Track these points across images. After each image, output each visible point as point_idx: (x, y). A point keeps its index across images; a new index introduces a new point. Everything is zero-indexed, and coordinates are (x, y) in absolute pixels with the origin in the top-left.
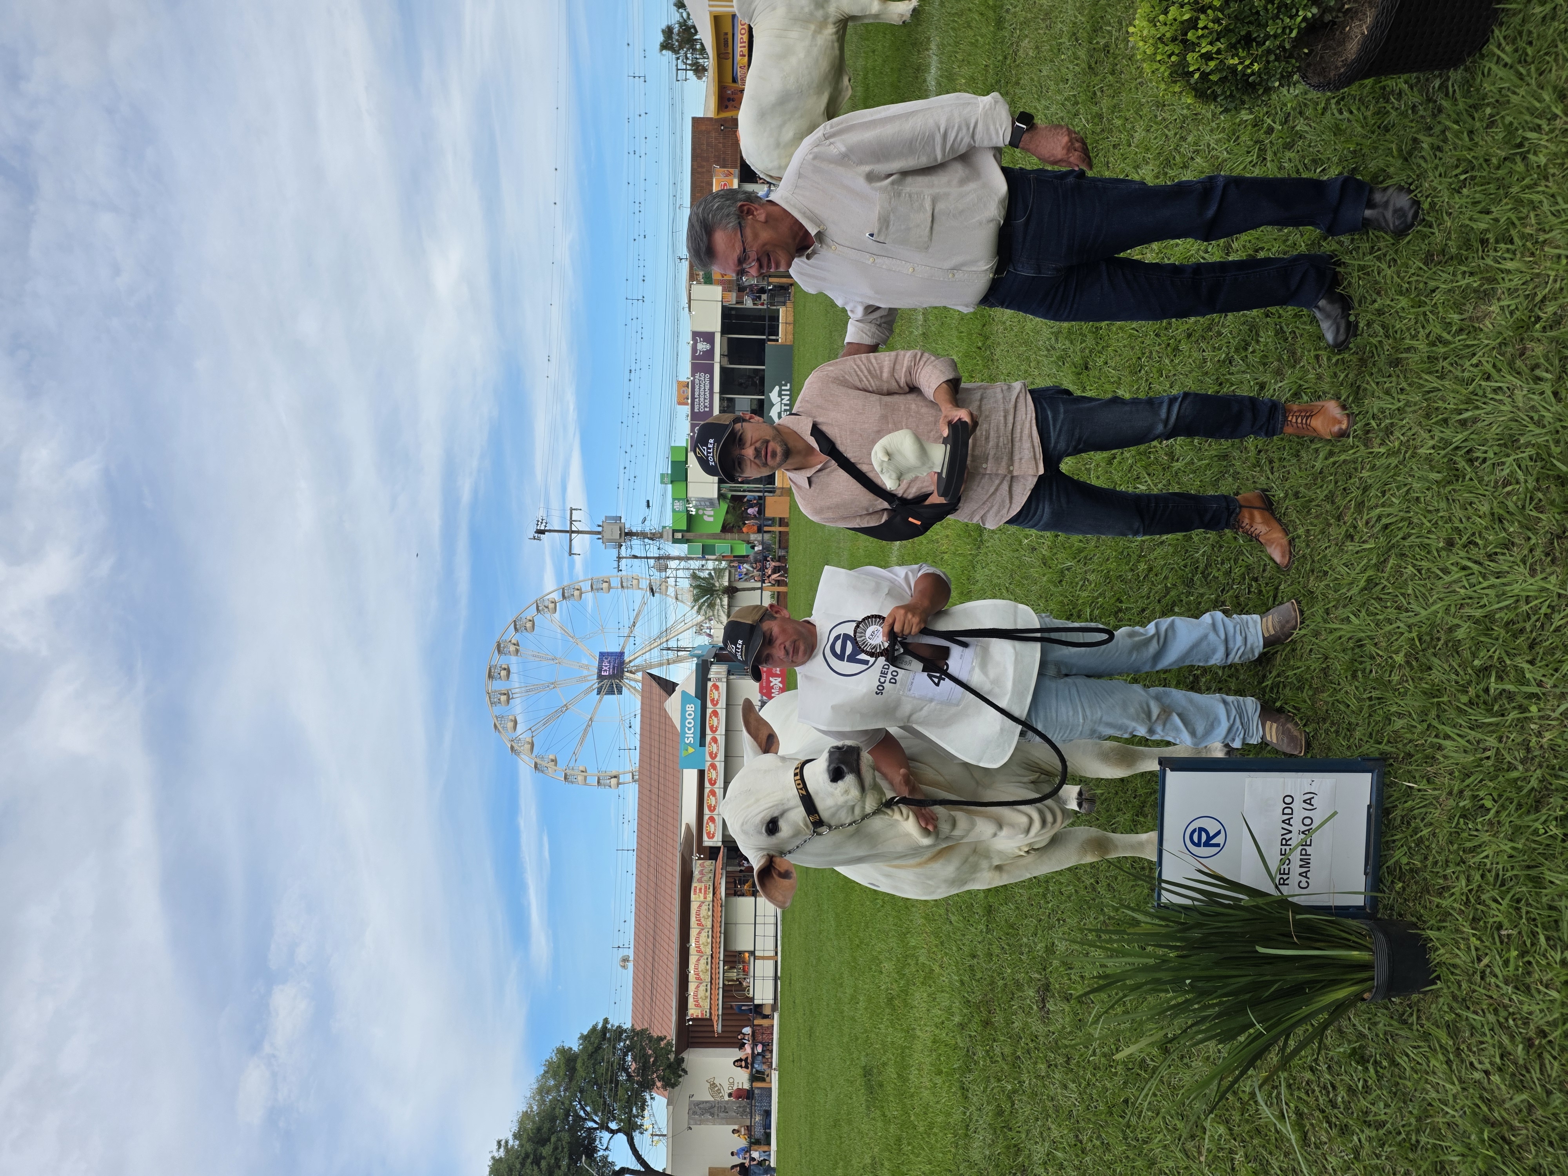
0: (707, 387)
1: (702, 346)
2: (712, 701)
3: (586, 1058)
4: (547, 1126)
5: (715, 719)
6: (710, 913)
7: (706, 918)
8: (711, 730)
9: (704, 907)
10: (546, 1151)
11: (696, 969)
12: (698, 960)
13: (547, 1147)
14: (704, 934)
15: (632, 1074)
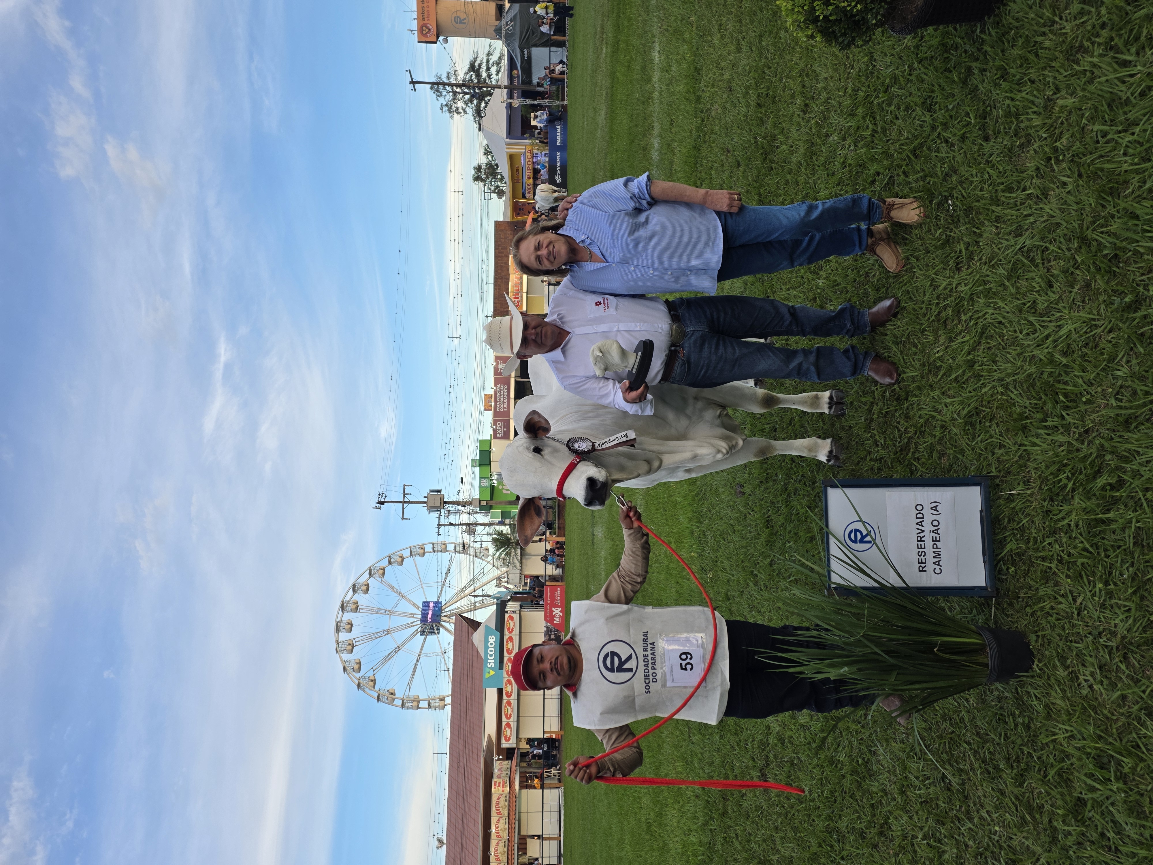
0: (506, 394)
1: (502, 367)
2: (509, 629)
5: (511, 644)
6: (507, 804)
7: (504, 808)
8: (508, 652)
9: (502, 799)
11: (496, 851)
12: (498, 843)
14: (502, 821)
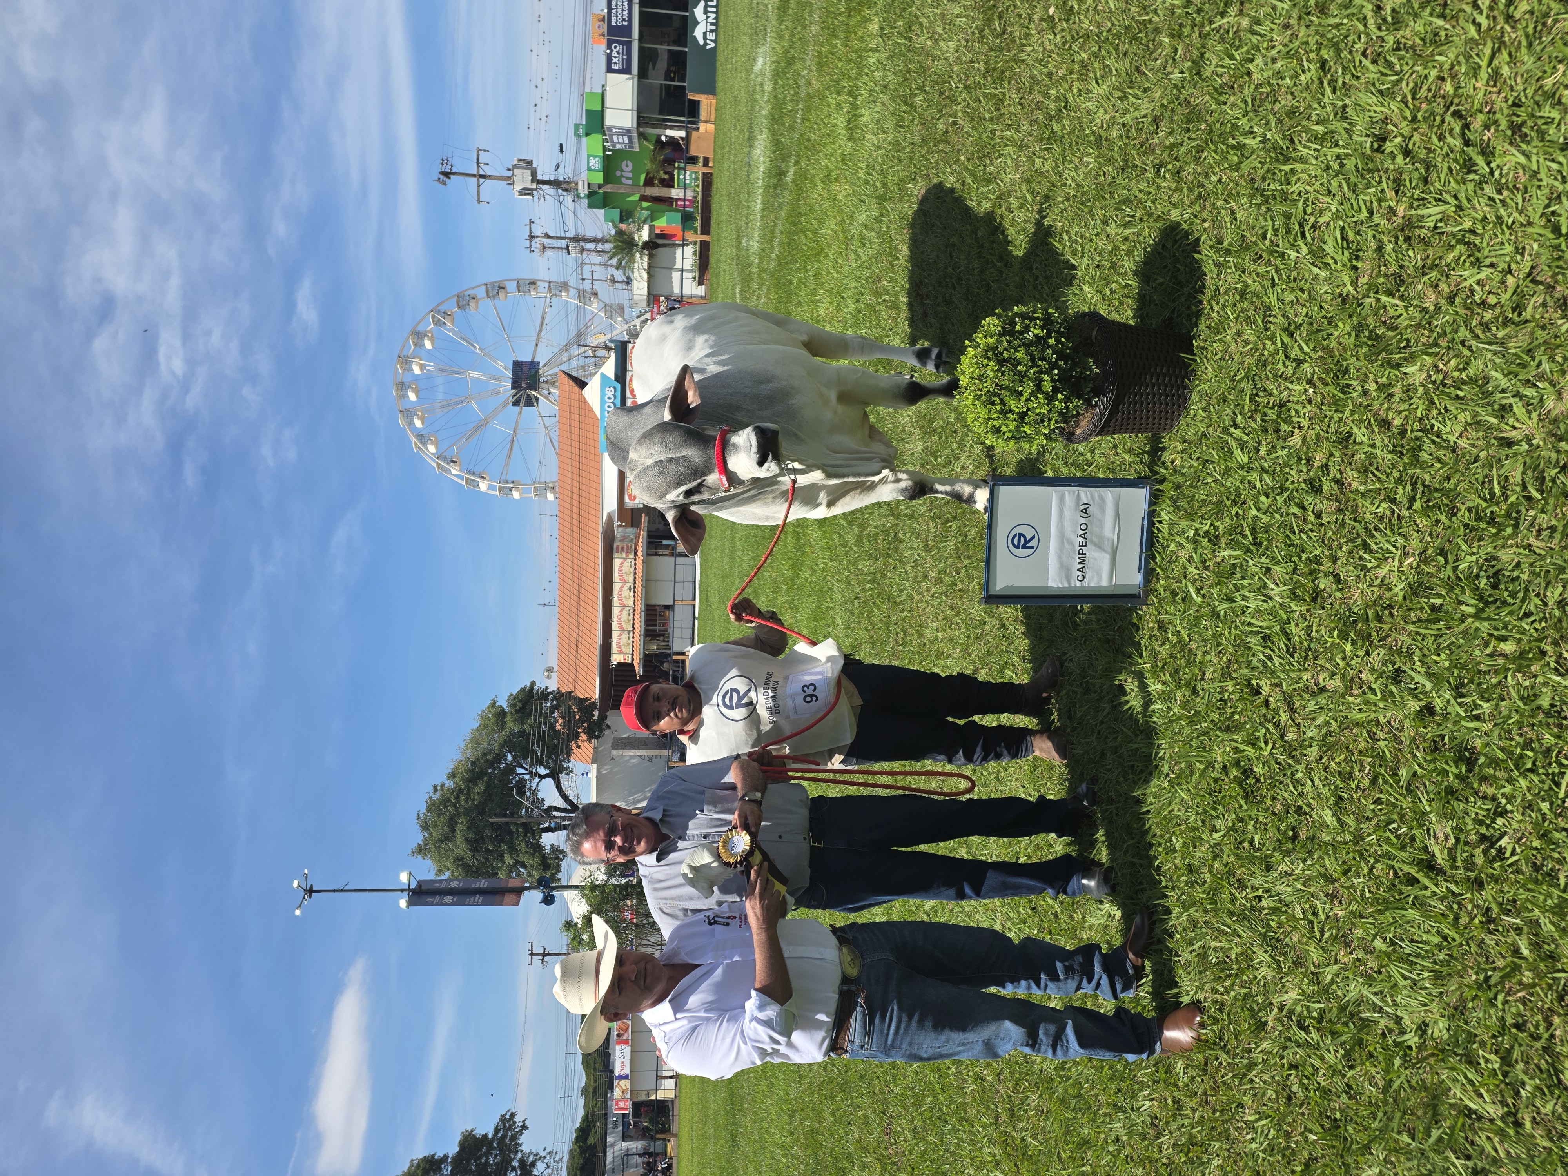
3: (513, 711)
4: (479, 768)
6: (632, 570)
7: (628, 574)
9: (626, 564)
11: (619, 619)
12: (621, 611)
14: (626, 588)
15: (558, 727)
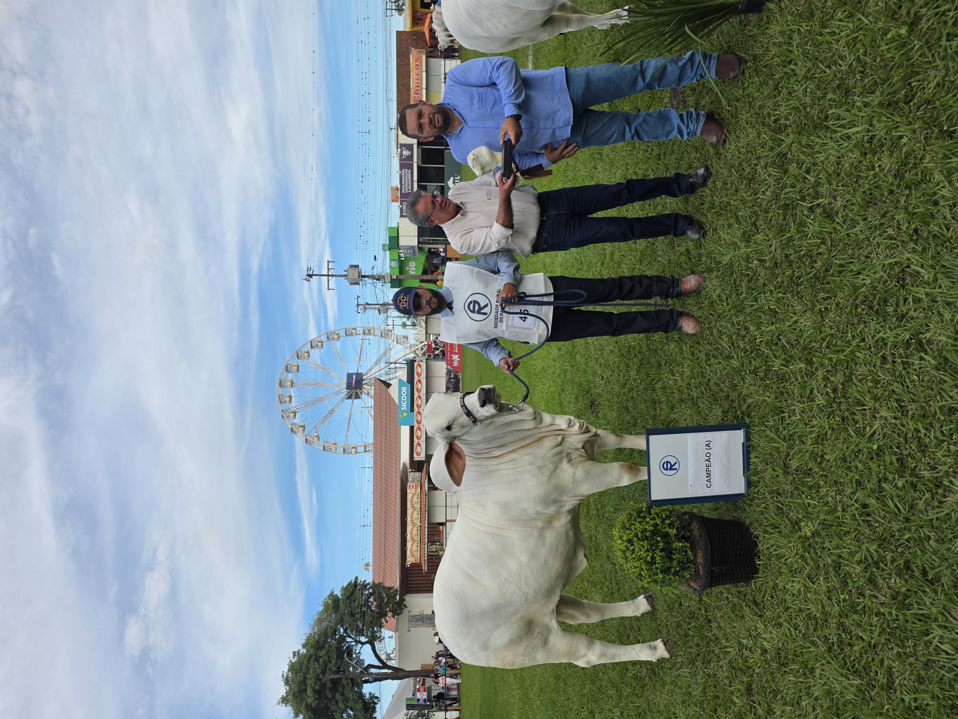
0: (410, 178)
1: (406, 153)
3: (345, 598)
4: (323, 639)
6: (419, 500)
7: (416, 503)
9: (415, 497)
10: (322, 653)
11: (411, 533)
12: (412, 528)
13: (323, 651)
14: (415, 513)
15: (373, 608)
